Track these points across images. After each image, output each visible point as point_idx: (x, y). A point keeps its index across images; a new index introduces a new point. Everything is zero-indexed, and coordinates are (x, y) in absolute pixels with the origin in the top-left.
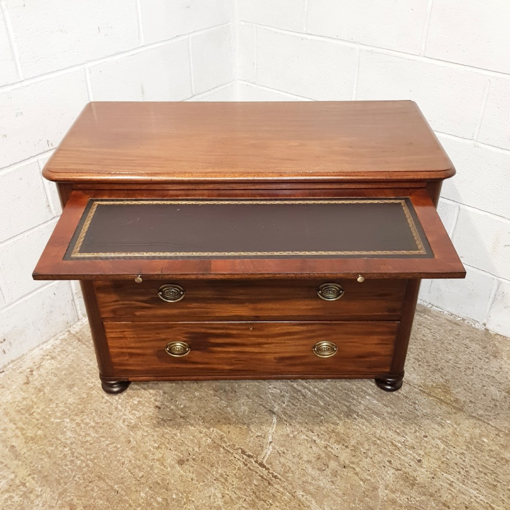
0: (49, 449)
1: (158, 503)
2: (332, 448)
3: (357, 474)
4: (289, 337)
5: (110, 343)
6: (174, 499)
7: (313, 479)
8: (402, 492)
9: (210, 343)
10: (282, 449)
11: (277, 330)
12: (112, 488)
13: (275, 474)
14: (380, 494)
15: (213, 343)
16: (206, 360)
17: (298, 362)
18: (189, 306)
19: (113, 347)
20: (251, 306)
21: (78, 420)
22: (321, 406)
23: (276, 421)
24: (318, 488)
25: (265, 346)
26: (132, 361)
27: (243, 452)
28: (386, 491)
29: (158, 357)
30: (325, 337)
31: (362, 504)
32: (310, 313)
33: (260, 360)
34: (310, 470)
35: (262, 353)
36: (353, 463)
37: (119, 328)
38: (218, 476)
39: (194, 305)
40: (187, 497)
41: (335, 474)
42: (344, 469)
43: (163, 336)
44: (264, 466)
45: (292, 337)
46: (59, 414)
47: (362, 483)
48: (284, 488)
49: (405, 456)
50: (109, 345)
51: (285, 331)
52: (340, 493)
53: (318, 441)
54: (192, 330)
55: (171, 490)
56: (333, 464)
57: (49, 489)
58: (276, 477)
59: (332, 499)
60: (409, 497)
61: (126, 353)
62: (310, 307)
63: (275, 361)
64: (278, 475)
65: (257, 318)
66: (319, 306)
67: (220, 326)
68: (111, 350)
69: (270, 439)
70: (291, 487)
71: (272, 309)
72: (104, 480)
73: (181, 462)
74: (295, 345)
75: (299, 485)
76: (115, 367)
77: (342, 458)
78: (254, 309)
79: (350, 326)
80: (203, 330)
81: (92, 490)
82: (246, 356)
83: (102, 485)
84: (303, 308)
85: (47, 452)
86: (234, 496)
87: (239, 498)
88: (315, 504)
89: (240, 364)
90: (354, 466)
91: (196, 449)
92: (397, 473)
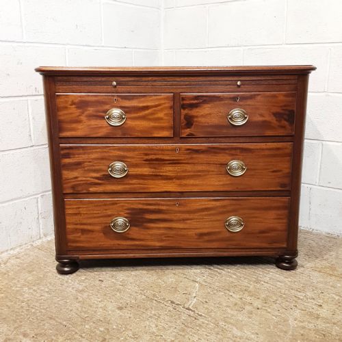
0: (9, 304)
1: (101, 331)
2: (246, 299)
3: (269, 312)
4: (206, 213)
5: (68, 219)
6: (114, 329)
7: (233, 315)
8: (309, 322)
9: (145, 218)
10: (205, 300)
11: (197, 206)
12: (61, 323)
14: (291, 324)
15: (147, 219)
16: (142, 237)
17: (214, 237)
18: (131, 182)
19: (69, 223)
20: (178, 182)
21: (35, 288)
22: (234, 278)
23: (198, 286)
24: (237, 320)
25: (188, 222)
26: (83, 238)
27: (172, 302)
28: (296, 322)
29: (104, 234)
30: (234, 212)
31: (276, 329)
32: (222, 189)
33: (183, 236)
34: (229, 311)
35: (185, 229)
36: (265, 307)
37: (76, 205)
38: (152, 315)
39: (134, 181)
40: (126, 328)
41: (251, 313)
42: (258, 310)
43: (109, 212)
44: (190, 310)
45: (209, 213)
46: (19, 286)
47: (274, 317)
48: (208, 321)
49: (308, 303)
50: (67, 221)
51: (204, 207)
52: (257, 323)
53: (234, 295)
54: (132, 206)
55: (111, 324)
56: (248, 308)
57: (6, 325)
58: (201, 315)
59: (250, 326)
60: (316, 325)
61: (79, 229)
62: (221, 183)
63: (196, 237)
64: (203, 314)
65: (182, 194)
66: (228, 182)
67: (153, 202)
68: (68, 226)
69: (194, 295)
70: (214, 320)
71: (193, 185)
72: (54, 319)
73: (120, 308)
74: (211, 221)
75: (222, 319)
76: (69, 244)
77: (255, 305)
78: (180, 185)
79: (252, 201)
80: (141, 206)
81: (44, 325)
82: (174, 232)
83: (52, 322)
84: (217, 184)
85: (7, 306)
86: (166, 326)
87: (170, 327)
88: (236, 330)
89: (168, 240)
91: (133, 301)
92: (302, 312)
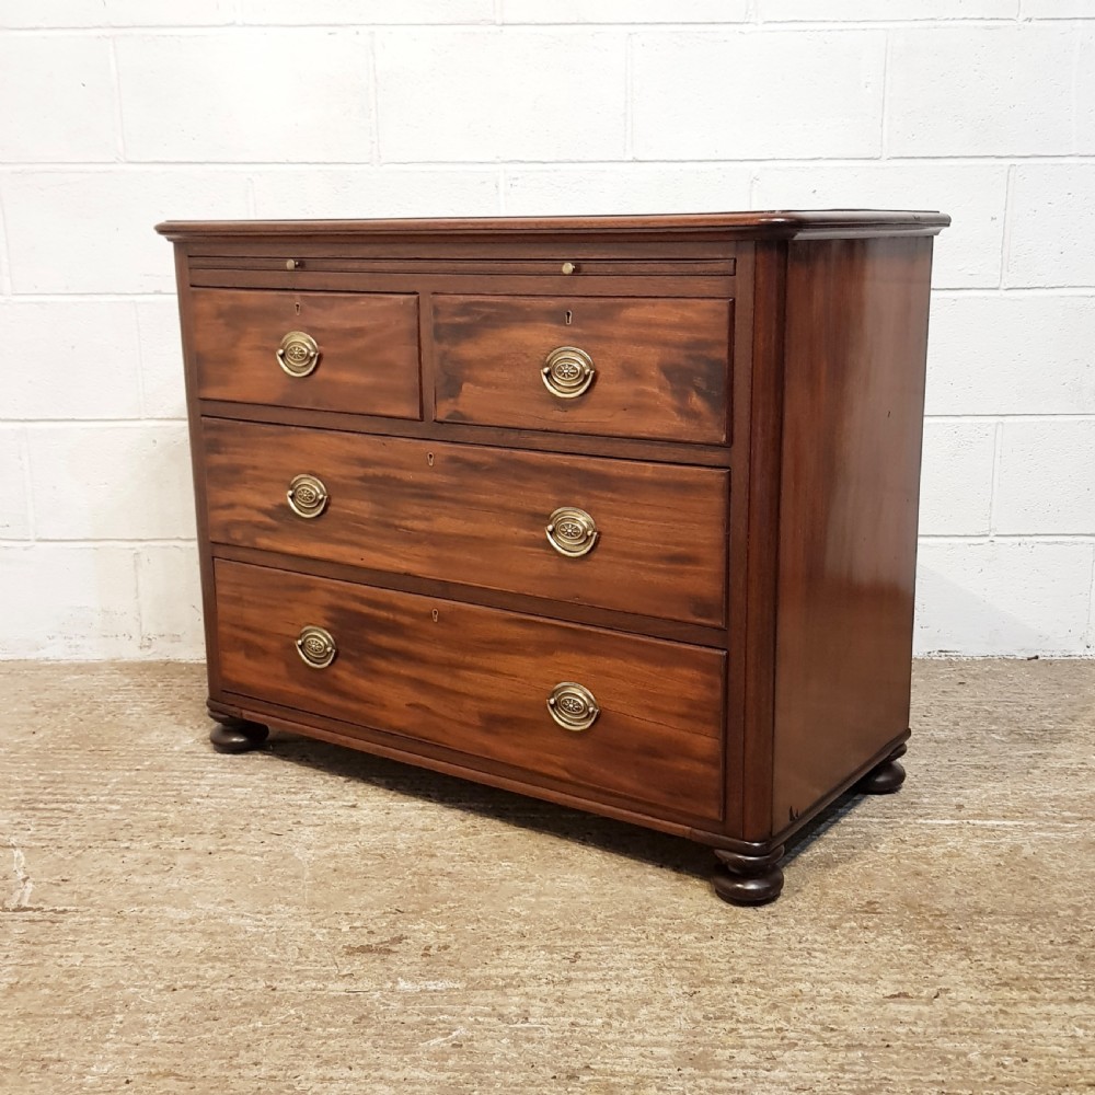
2: (170, 844)
3: (241, 853)
7: (151, 886)
8: (341, 843)
10: (58, 877)
13: (62, 908)
14: (301, 858)
22: (116, 811)
23: (21, 854)
24: (169, 891)
28: (312, 851)
31: (271, 879)
34: (136, 879)
36: (224, 845)
41: (195, 867)
42: (211, 856)
44: (26, 909)
47: (257, 858)
48: (90, 916)
49: (325, 808)
52: (220, 881)
53: (133, 846)
56: (182, 859)
58: (65, 911)
59: (207, 893)
60: (358, 844)
64: (68, 908)
69: (21, 875)
70: (106, 910)
75: (126, 901)
77: (200, 848)
88: (174, 910)
90: (230, 847)
92: (318, 829)
